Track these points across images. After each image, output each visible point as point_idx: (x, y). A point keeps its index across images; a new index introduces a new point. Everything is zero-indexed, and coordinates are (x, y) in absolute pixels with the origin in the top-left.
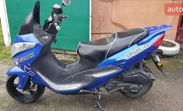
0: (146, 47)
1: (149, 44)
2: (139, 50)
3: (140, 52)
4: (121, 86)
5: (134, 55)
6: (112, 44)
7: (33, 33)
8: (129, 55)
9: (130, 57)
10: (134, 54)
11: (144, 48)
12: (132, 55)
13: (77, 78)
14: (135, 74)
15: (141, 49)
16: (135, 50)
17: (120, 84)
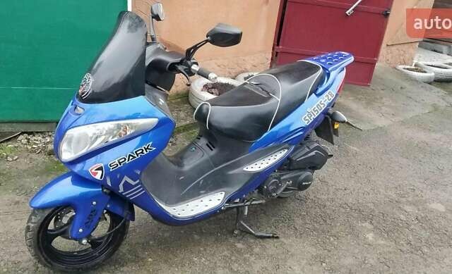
2: (322, 106)
3: (323, 109)
5: (316, 116)
6: (279, 100)
7: (144, 95)
8: (307, 118)
9: (311, 121)
10: (315, 114)
11: (327, 101)
12: (313, 116)
13: (209, 182)
14: (312, 151)
15: (323, 102)
16: (315, 106)
17: (284, 177)
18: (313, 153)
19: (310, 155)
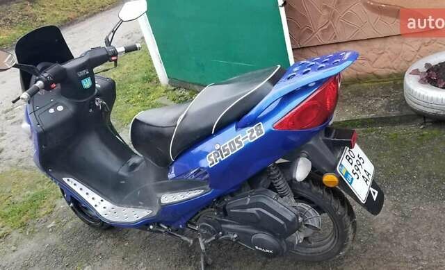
0: (253, 136)
1: (262, 128)
4: (233, 231)
5: (225, 158)
8: (213, 157)
9: (215, 163)
10: (224, 154)
11: (248, 139)
12: (220, 157)
14: (251, 206)
15: (240, 140)
18: (253, 210)
19: (249, 210)
